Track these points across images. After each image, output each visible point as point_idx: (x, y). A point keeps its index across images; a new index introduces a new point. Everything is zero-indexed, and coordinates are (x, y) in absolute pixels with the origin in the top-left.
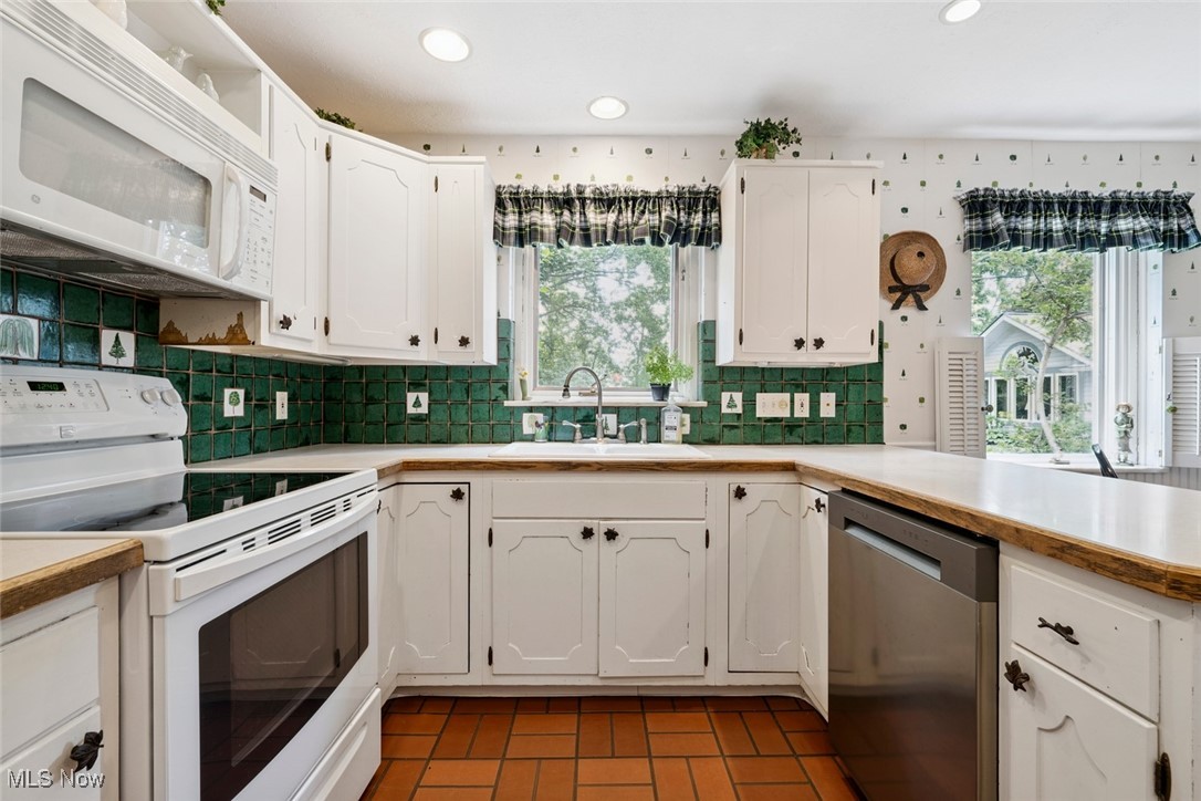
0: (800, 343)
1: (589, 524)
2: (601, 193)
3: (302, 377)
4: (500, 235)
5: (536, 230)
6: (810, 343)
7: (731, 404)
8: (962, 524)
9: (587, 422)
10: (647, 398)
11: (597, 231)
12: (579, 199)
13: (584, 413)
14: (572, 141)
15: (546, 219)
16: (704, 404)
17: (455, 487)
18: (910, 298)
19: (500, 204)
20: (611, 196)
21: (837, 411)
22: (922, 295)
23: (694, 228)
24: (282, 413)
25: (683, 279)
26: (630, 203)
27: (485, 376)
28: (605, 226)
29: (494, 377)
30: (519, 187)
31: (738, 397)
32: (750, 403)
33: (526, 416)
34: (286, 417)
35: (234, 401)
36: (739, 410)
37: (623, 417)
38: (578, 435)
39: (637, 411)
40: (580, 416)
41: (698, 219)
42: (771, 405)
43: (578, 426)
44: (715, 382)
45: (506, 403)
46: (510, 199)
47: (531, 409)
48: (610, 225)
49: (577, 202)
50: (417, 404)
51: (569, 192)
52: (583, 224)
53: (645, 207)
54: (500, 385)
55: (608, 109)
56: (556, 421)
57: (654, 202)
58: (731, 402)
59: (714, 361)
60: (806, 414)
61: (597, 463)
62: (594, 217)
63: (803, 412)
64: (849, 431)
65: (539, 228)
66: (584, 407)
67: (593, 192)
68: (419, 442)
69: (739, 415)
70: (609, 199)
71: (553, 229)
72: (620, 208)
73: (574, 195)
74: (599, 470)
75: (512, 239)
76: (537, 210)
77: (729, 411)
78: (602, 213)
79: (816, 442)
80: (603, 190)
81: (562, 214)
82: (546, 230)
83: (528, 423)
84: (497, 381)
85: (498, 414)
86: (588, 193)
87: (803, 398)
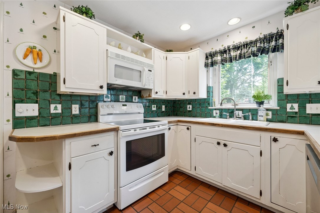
1: (219, 141)
2: (235, 46)
3: (168, 102)
4: (206, 65)
5: (215, 62)
7: (292, 108)
9: (231, 113)
10: (254, 106)
11: (233, 58)
12: (228, 50)
13: (231, 111)
14: (227, 34)
15: (219, 58)
16: (279, 108)
17: (187, 127)
19: (207, 58)
20: (238, 46)
23: (271, 47)
24: (163, 110)
25: (271, 65)
26: (245, 46)
27: (204, 101)
28: (236, 55)
29: (206, 101)
30: (211, 52)
31: (296, 105)
32: (302, 108)
33: (214, 111)
35: (154, 107)
36: (296, 110)
37: (244, 112)
38: (228, 117)
39: (250, 110)
40: (230, 111)
41: (273, 43)
43: (228, 114)
44: (283, 100)
45: (209, 108)
46: (209, 55)
47: (215, 109)
48: (238, 55)
49: (228, 51)
50: (189, 108)
51: (225, 48)
52: (230, 56)
53: (251, 46)
54: (208, 103)
55: (234, 21)
56: (222, 113)
57: (254, 43)
59: (283, 92)
61: (221, 124)
62: (233, 54)
66: (231, 109)
67: (233, 46)
68: (190, 116)
69: (296, 113)
70: (238, 47)
71: (220, 60)
72: (242, 48)
73: (227, 49)
75: (210, 66)
76: (216, 56)
77: (291, 111)
78: (236, 52)
80: (236, 45)
81: (223, 55)
82: (218, 61)
83: (216, 113)
84: (207, 102)
85: (207, 111)
86: (231, 47)
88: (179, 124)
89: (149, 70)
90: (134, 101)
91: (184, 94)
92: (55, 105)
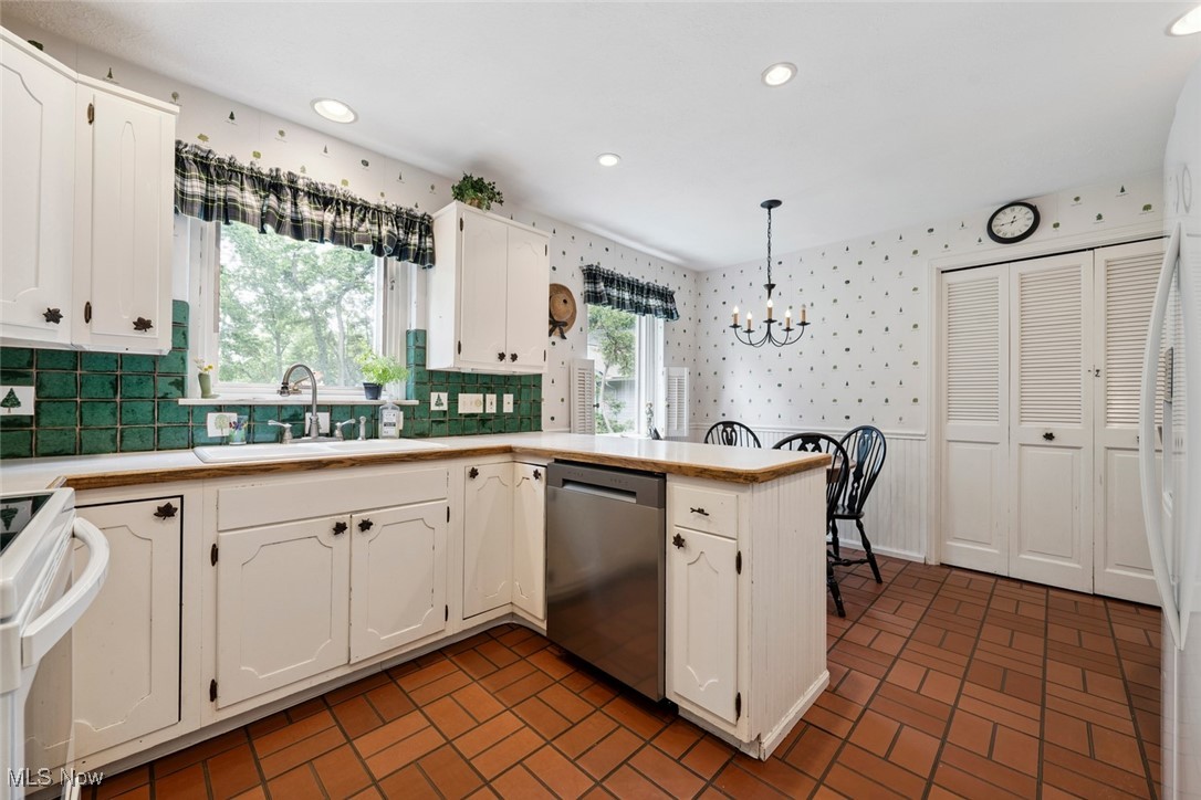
0: (502, 356)
1: (341, 518)
2: (317, 189)
4: (182, 202)
5: (236, 208)
6: (508, 357)
7: (439, 403)
8: (648, 469)
9: (294, 421)
10: (361, 398)
11: (312, 226)
12: (290, 188)
13: (291, 412)
14: (285, 125)
15: (250, 199)
16: (416, 402)
17: (163, 503)
18: (557, 330)
19: (180, 163)
20: (328, 195)
21: (514, 408)
22: (564, 329)
23: (412, 247)
25: (392, 288)
26: (349, 208)
27: (147, 367)
28: (321, 223)
29: (161, 368)
30: (210, 151)
31: (444, 396)
32: (453, 402)
33: (212, 417)
36: (445, 407)
37: (336, 415)
38: (288, 435)
39: (352, 410)
40: (285, 415)
41: (414, 239)
42: (469, 403)
43: (287, 425)
44: (425, 384)
45: (182, 402)
46: (195, 162)
47: (219, 409)
48: (328, 225)
49: (289, 191)
50: (10, 402)
51: (277, 177)
52: (294, 215)
53: (365, 216)
54: (172, 379)
56: (255, 420)
57: (373, 213)
58: (439, 400)
59: (425, 365)
60: (494, 411)
61: (350, 459)
62: (306, 209)
63: (492, 409)
64: (521, 422)
65: (240, 207)
66: (291, 406)
67: (308, 185)
68: (15, 455)
69: (445, 412)
70: (325, 198)
71: (258, 212)
72: (338, 209)
73: (285, 182)
74: (353, 465)
75: (197, 209)
76: (236, 185)
77: (437, 408)
78: (317, 209)
79: (500, 432)
80: (320, 186)
81: (267, 196)
82: (248, 210)
83: (215, 425)
84: (167, 375)
85: (169, 415)
86: (301, 184)
87: (492, 398)
91: (53, 316)
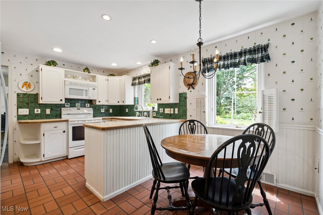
3: (115, 107)
4: (132, 85)
5: (136, 83)
6: (159, 99)
11: (142, 82)
13: (143, 112)
16: (158, 111)
18: (191, 87)
21: (178, 112)
22: (193, 86)
27: (133, 106)
30: (135, 76)
31: (162, 109)
32: (164, 110)
34: (112, 112)
35: (103, 110)
36: (162, 112)
38: (140, 116)
42: (167, 111)
44: (159, 107)
46: (134, 79)
48: (144, 81)
54: (134, 108)
60: (173, 113)
62: (142, 80)
63: (172, 112)
64: (180, 116)
71: (138, 83)
73: (140, 77)
76: (136, 80)
79: (174, 119)
80: (143, 75)
81: (139, 80)
83: (138, 113)
85: (134, 112)
87: (172, 109)
88: (113, 120)
89: (93, 89)
90: (86, 106)
91: (118, 102)
92: (37, 109)
